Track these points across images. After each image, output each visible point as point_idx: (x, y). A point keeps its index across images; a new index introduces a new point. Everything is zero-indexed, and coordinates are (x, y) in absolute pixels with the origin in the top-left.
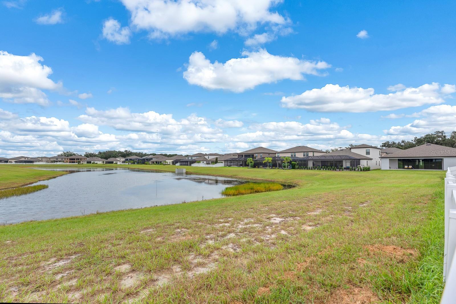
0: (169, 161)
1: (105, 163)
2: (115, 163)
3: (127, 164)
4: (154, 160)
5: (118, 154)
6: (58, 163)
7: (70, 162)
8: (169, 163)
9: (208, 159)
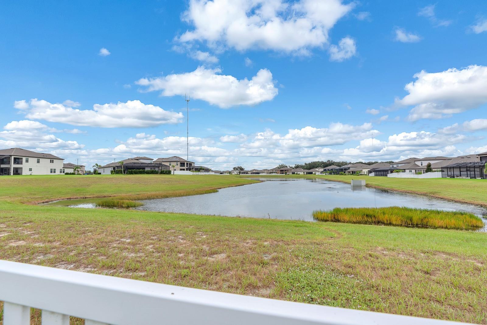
0: (365, 171)
1: (305, 174)
2: (314, 174)
3: (325, 174)
4: (351, 169)
5: (321, 164)
6: (273, 174)
7: (280, 173)
8: (365, 174)
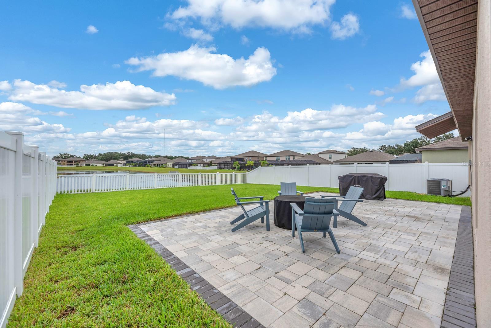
0: (170, 164)
1: (105, 166)
2: (115, 166)
3: (128, 166)
4: (156, 162)
5: (120, 156)
7: (67, 165)
8: (169, 166)
9: (205, 161)
